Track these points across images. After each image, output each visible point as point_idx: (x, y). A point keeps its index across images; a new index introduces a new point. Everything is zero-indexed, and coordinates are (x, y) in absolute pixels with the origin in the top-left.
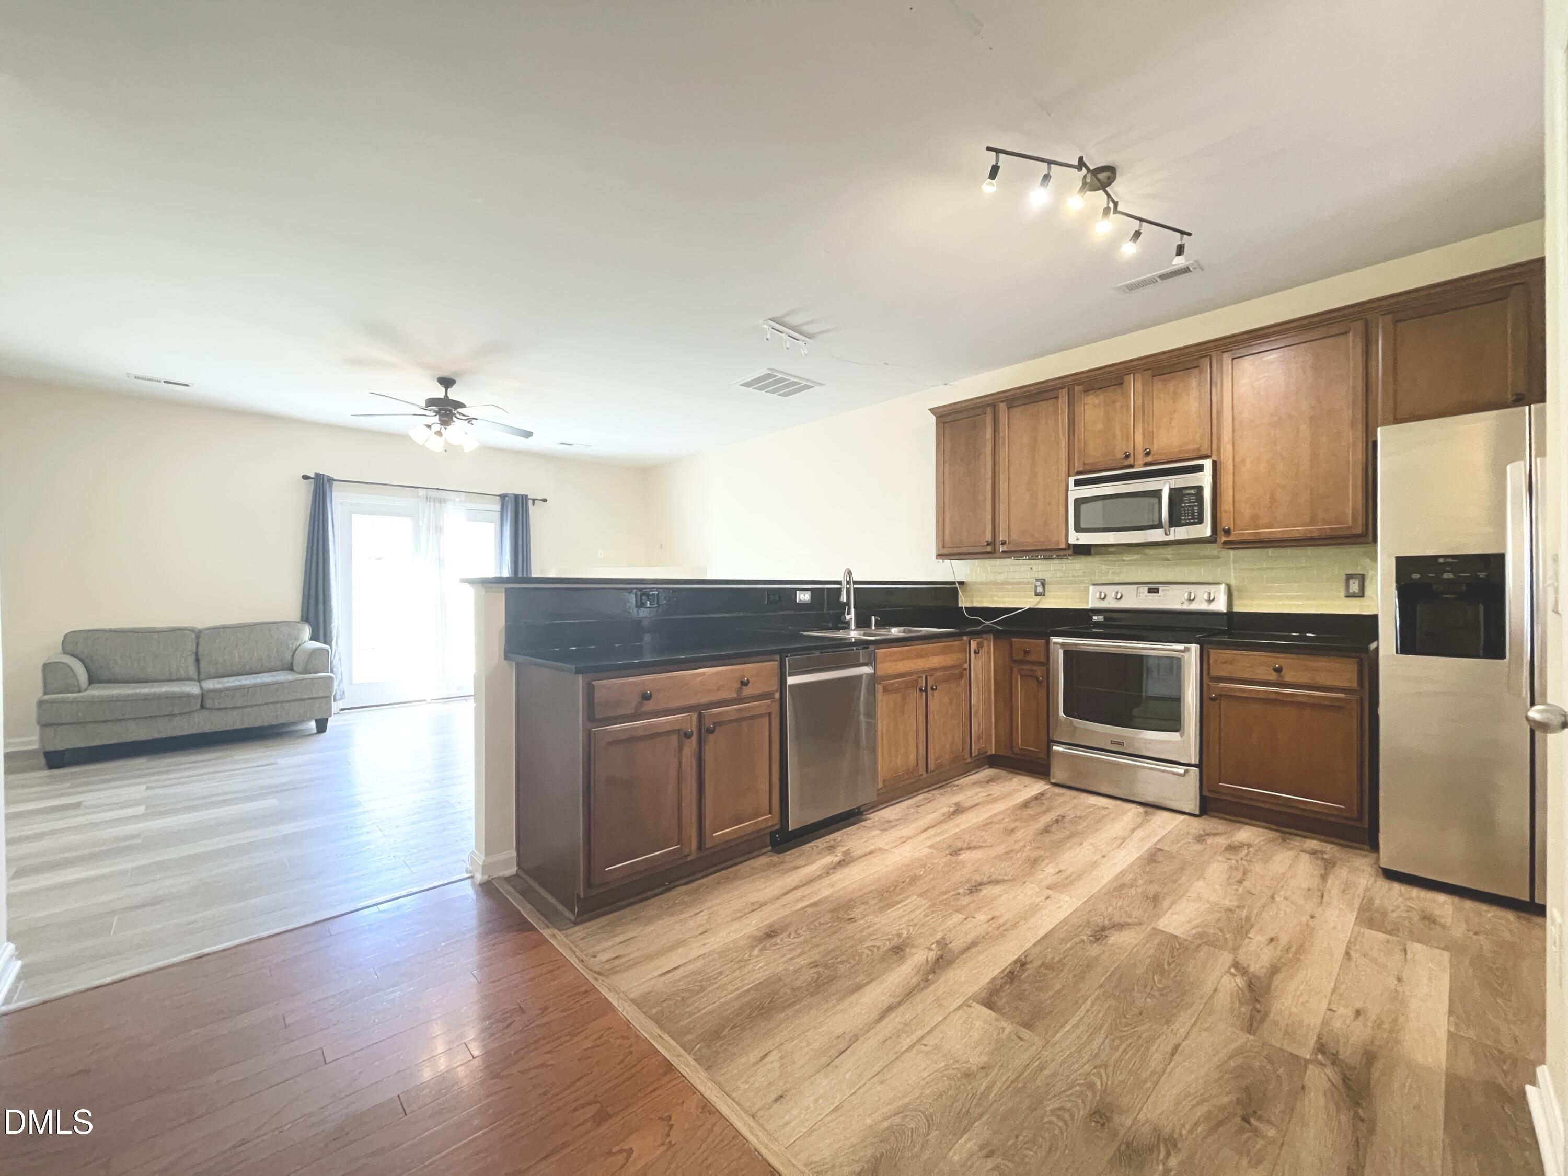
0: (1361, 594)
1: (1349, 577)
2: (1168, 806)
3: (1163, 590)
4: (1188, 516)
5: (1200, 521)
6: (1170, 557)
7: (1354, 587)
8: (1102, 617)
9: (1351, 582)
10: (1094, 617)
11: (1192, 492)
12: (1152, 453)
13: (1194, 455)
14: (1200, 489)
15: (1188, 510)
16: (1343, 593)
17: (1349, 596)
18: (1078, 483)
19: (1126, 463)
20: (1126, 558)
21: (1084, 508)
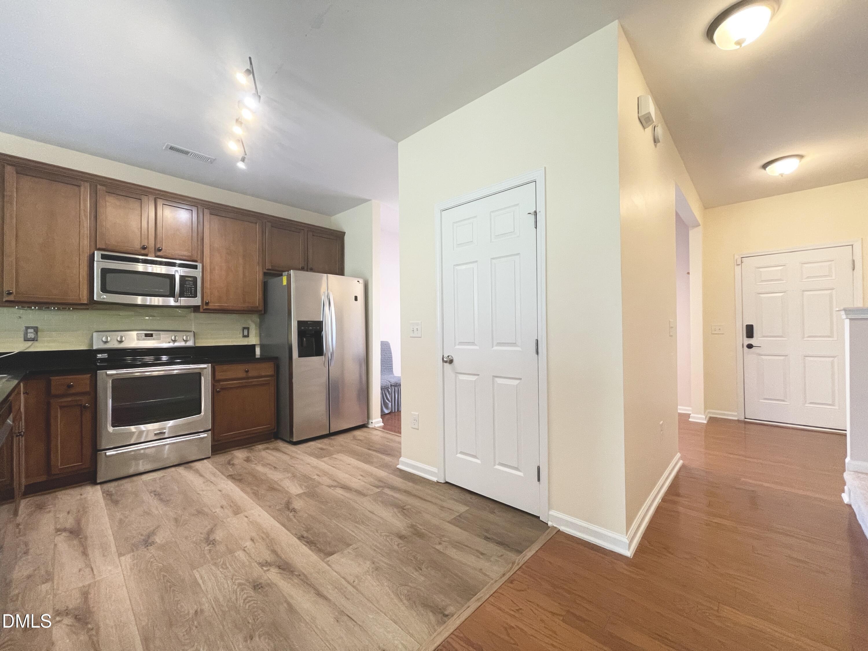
0: (248, 336)
1: (244, 328)
2: (190, 460)
3: (156, 335)
4: (188, 292)
5: (195, 296)
6: (155, 314)
7: (246, 333)
8: (106, 355)
9: (245, 330)
10: (98, 355)
11: (190, 279)
12: (163, 250)
13: (189, 259)
14: (195, 279)
15: (188, 289)
16: (241, 335)
17: (244, 336)
18: (104, 257)
19: (143, 252)
20: (122, 313)
21: (109, 276)
